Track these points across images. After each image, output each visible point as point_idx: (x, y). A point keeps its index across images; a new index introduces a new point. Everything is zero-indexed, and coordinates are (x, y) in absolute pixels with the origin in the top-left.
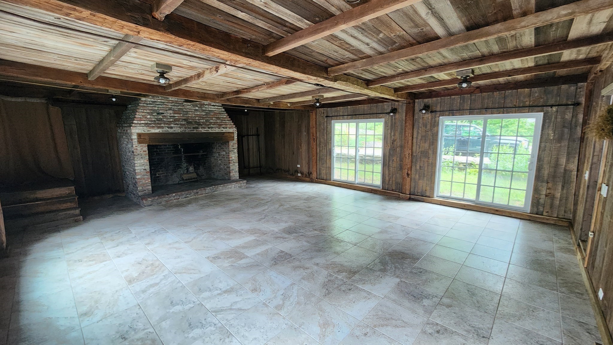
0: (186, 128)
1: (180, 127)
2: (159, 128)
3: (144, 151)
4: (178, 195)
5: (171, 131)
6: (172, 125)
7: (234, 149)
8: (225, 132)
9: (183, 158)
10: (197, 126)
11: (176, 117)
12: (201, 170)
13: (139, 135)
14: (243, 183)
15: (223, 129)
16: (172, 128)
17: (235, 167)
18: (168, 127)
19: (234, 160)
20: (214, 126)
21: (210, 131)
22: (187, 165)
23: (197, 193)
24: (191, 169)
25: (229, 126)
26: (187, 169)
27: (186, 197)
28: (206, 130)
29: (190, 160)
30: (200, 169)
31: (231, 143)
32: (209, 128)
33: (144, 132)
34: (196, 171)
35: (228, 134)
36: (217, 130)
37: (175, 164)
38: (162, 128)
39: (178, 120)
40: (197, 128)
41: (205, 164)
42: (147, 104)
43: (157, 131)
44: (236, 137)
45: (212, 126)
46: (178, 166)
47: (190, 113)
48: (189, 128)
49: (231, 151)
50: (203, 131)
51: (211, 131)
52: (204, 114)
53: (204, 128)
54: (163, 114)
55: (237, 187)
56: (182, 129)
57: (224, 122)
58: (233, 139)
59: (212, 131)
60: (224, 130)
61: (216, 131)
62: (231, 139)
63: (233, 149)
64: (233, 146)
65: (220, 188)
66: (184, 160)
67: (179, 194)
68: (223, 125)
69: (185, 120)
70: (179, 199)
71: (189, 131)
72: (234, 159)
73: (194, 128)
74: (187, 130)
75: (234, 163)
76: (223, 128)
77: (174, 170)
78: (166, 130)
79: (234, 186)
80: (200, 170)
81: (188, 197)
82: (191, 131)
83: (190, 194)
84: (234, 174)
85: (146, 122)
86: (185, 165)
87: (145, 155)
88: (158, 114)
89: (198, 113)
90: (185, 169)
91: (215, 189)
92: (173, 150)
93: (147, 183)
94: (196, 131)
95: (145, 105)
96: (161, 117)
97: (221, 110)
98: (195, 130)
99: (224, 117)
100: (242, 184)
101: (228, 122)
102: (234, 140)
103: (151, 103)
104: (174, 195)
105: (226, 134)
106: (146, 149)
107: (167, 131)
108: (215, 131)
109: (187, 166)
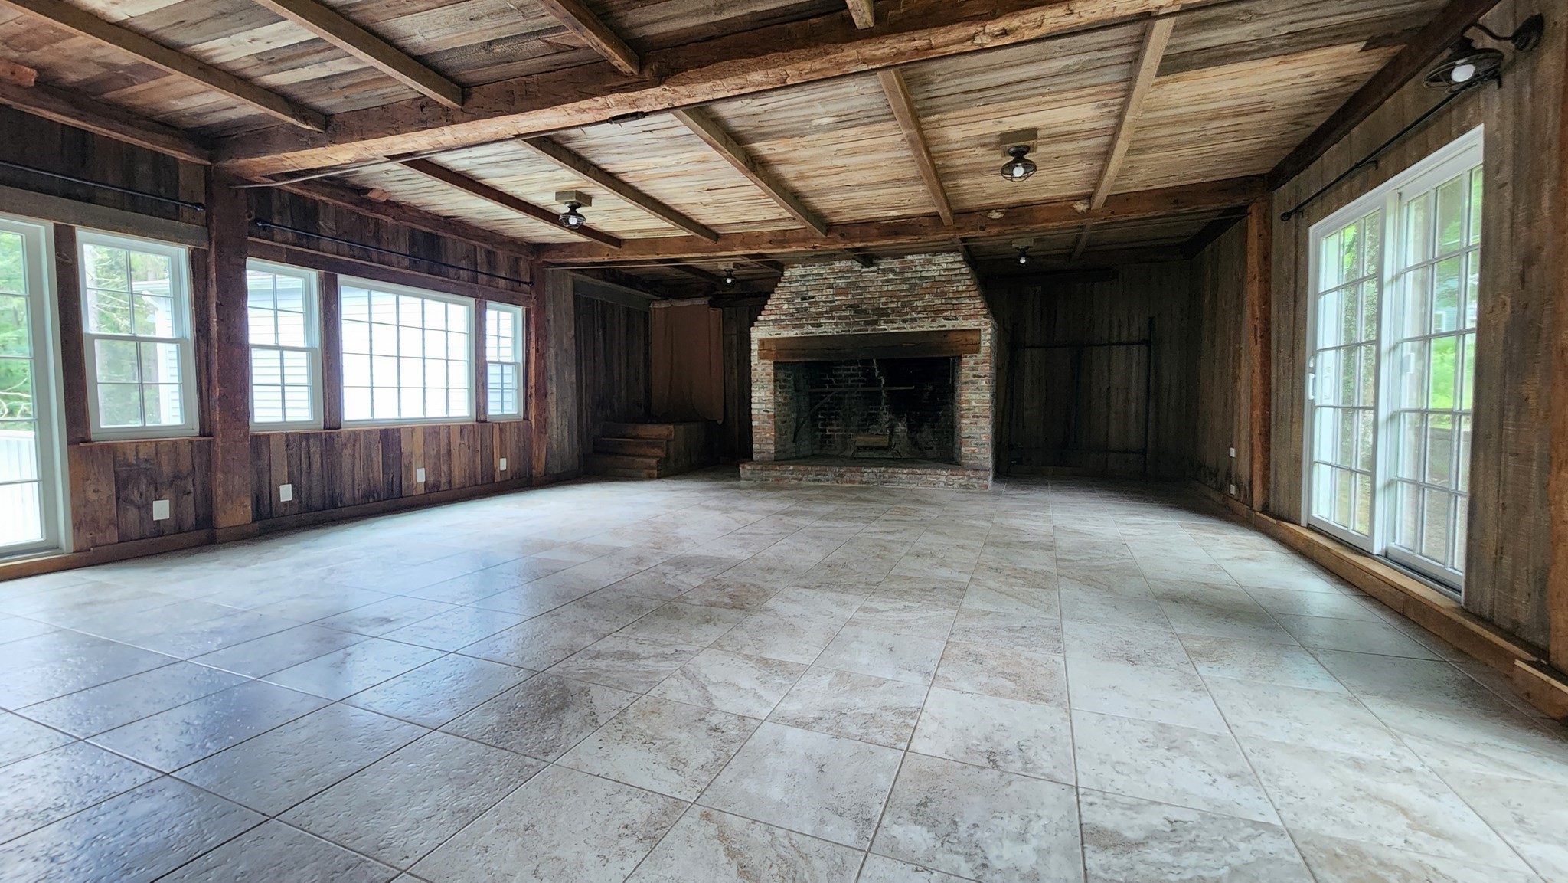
0: (848, 324)
1: (836, 324)
2: (795, 327)
3: (767, 375)
4: (800, 470)
5: (818, 332)
6: (822, 321)
7: (979, 377)
8: (951, 328)
9: (884, 401)
10: (876, 318)
11: (837, 303)
12: (926, 434)
13: (762, 342)
14: (979, 478)
15: (946, 322)
16: (819, 325)
17: (978, 431)
18: (813, 325)
19: (976, 410)
20: (920, 315)
21: (909, 328)
22: (893, 417)
23: (842, 476)
24: (901, 428)
25: (965, 312)
26: (892, 428)
27: (814, 480)
28: (896, 326)
29: (901, 406)
30: (922, 432)
31: (969, 362)
32: (905, 321)
33: (770, 337)
34: (913, 435)
35: (959, 336)
36: (928, 326)
37: (866, 413)
38: (802, 326)
39: (838, 308)
40: (875, 323)
41: (937, 420)
42: (790, 283)
43: (792, 333)
44: (988, 344)
45: (915, 315)
46: (871, 419)
47: (872, 289)
48: (855, 324)
49: (966, 383)
50: (889, 328)
51: (910, 330)
52: (904, 287)
53: (892, 322)
54: (813, 297)
55: (956, 486)
56: (840, 329)
57: (955, 302)
58: (975, 347)
59: (913, 330)
60: (949, 325)
61: (925, 329)
62: (969, 348)
63: (974, 376)
64: (973, 370)
65: (900, 475)
66: (886, 404)
67: (802, 468)
68: (947, 311)
69: (851, 306)
70: (801, 480)
71: (855, 331)
72: (975, 407)
73: (867, 323)
74: (852, 330)
75: (974, 417)
76: (946, 318)
77: (863, 425)
78: (808, 330)
79: (943, 479)
80: (924, 435)
81: (819, 480)
82: (860, 330)
83: (824, 475)
84: (973, 451)
85: (778, 317)
86: (886, 416)
87: (769, 381)
88: (804, 299)
89: (890, 288)
90: (887, 426)
91: (886, 475)
92: (863, 381)
93: (767, 438)
94: (873, 330)
95: (787, 284)
96: (807, 305)
97: (957, 272)
98: (870, 328)
99: (960, 289)
100: (974, 480)
101: (968, 301)
102: (978, 351)
103: (799, 278)
104: (791, 468)
105: (952, 336)
106: (770, 369)
107: (811, 333)
108: (921, 329)
109: (891, 420)
